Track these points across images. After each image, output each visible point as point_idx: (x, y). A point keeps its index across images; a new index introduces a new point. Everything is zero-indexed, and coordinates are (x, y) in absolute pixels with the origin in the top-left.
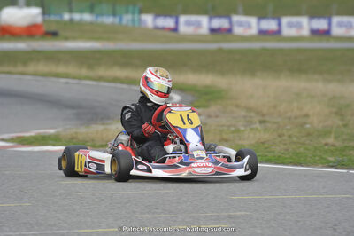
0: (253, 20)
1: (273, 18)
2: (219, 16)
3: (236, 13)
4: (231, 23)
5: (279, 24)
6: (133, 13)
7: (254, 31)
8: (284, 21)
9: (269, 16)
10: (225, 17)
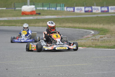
0: (99, 8)
1: (106, 7)
2: (88, 7)
3: (94, 6)
4: (92, 9)
5: (108, 9)
6: (61, 7)
7: (100, 11)
8: (110, 7)
9: (105, 6)
10: (90, 7)
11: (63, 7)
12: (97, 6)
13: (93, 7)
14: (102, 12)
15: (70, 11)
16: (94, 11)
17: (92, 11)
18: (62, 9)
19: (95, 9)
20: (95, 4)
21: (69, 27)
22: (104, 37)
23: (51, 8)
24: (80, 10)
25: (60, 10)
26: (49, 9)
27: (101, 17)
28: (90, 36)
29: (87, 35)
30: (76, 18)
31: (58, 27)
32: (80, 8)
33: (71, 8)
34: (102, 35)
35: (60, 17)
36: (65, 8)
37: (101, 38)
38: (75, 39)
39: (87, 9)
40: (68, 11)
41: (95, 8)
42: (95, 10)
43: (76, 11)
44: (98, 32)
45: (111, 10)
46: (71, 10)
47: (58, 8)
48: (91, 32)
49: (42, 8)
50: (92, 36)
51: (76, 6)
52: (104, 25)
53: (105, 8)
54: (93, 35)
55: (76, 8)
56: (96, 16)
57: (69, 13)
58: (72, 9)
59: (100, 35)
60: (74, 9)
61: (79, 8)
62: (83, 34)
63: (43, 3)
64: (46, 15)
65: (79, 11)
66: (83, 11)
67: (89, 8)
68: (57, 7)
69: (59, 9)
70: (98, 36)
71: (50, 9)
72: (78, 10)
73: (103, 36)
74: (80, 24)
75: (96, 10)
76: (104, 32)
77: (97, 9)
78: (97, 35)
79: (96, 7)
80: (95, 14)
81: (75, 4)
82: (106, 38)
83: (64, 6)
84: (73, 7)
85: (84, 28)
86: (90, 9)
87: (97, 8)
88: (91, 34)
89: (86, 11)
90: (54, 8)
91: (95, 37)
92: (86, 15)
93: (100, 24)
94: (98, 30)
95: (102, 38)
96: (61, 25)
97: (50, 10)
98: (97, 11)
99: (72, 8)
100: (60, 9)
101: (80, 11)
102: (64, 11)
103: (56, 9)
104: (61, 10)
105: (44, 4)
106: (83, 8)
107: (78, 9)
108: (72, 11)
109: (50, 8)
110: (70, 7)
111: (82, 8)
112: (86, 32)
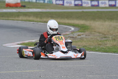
1: (96, 1)
4: (82, 2)
5: (98, 3)
7: (90, 5)
8: (100, 2)
10: (80, 0)
13: (83, 1)
14: (93, 6)
15: (59, 4)
17: (81, 5)
18: (50, 1)
19: (85, 3)
22: (83, 35)
28: (68, 33)
29: (65, 32)
34: (81, 32)
37: (79, 35)
44: (78, 29)
45: (101, 5)
48: (71, 29)
50: (70, 34)
54: (73, 32)
59: (79, 32)
62: (62, 30)
67: (79, 2)
70: (77, 33)
75: (87, 4)
76: (85, 29)
77: (87, 3)
78: (76, 32)
82: (84, 36)
85: (65, 24)
87: (87, 2)
88: (70, 31)
91: (73, 35)
94: (79, 26)
101: (70, 5)
104: (48, 3)
112: (66, 29)
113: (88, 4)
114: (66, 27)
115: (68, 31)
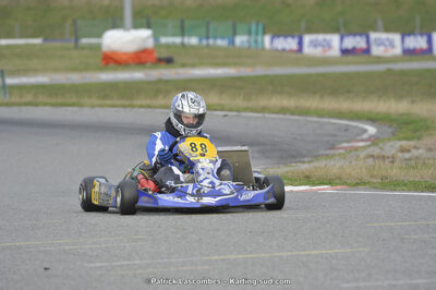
0: (396, 38)
1: (422, 35)
2: (355, 35)
3: (375, 30)
4: (368, 42)
5: (430, 41)
6: (249, 33)
7: (398, 51)
9: (416, 32)
10: (361, 35)
11: (257, 34)
12: (387, 30)
13: (373, 36)
14: (409, 52)
15: (284, 50)
16: (376, 51)
17: (367, 51)
18: (256, 41)
19: (380, 43)
20: (380, 23)
21: (283, 110)
22: (416, 148)
23: (215, 38)
24: (323, 46)
25: (246, 45)
26: (204, 42)
27: (403, 73)
28: (361, 144)
29: (348, 142)
30: (310, 76)
31: (238, 111)
32: (325, 40)
33: (290, 40)
34: (407, 139)
35: (246, 71)
36: (267, 39)
37: (403, 150)
38: (305, 156)
39: (350, 42)
40: (277, 50)
41: (380, 39)
42: (379, 45)
43: (307, 50)
44: (392, 129)
46: (287, 47)
47: (240, 40)
48: (366, 131)
49: (178, 40)
50: (369, 146)
51: (310, 31)
52: (413, 102)
53: (419, 38)
54: (374, 140)
55: (307, 39)
56: (382, 67)
57: (281, 56)
58: (291, 44)
59: (399, 139)
60: (300, 43)
61: (321, 37)
62: (335, 136)
63: (182, 22)
64: (193, 66)
65: (318, 52)
66: (335, 52)
67: (358, 38)
68: (235, 34)
69: (242, 42)
70: (392, 143)
71: (211, 41)
72: (315, 46)
73: (412, 143)
74: (322, 97)
75: (385, 45)
76: (416, 131)
77: (387, 43)
78: (389, 140)
79: (384, 36)
80: (380, 60)
81: (303, 25)
82: (421, 151)
83: (264, 33)
84: (297, 34)
85: (340, 115)
86: (360, 42)
87: (388, 39)
88: (365, 136)
89: (345, 52)
90: (223, 38)
91: (382, 149)
92: (348, 63)
93: (400, 97)
94: (391, 120)
95: (409, 151)
96: (252, 104)
97: (208, 46)
98: (386, 51)
99: (293, 37)
100: (248, 41)
101: (324, 51)
102: (263, 48)
103: (232, 42)
104: (250, 47)
105: (187, 23)
106: (335, 39)
107: (314, 44)
108: (291, 51)
109: (208, 38)
110: (286, 36)
111: (331, 41)
112: (346, 130)
113: (392, 45)
114: (347, 125)
115: (359, 138)
